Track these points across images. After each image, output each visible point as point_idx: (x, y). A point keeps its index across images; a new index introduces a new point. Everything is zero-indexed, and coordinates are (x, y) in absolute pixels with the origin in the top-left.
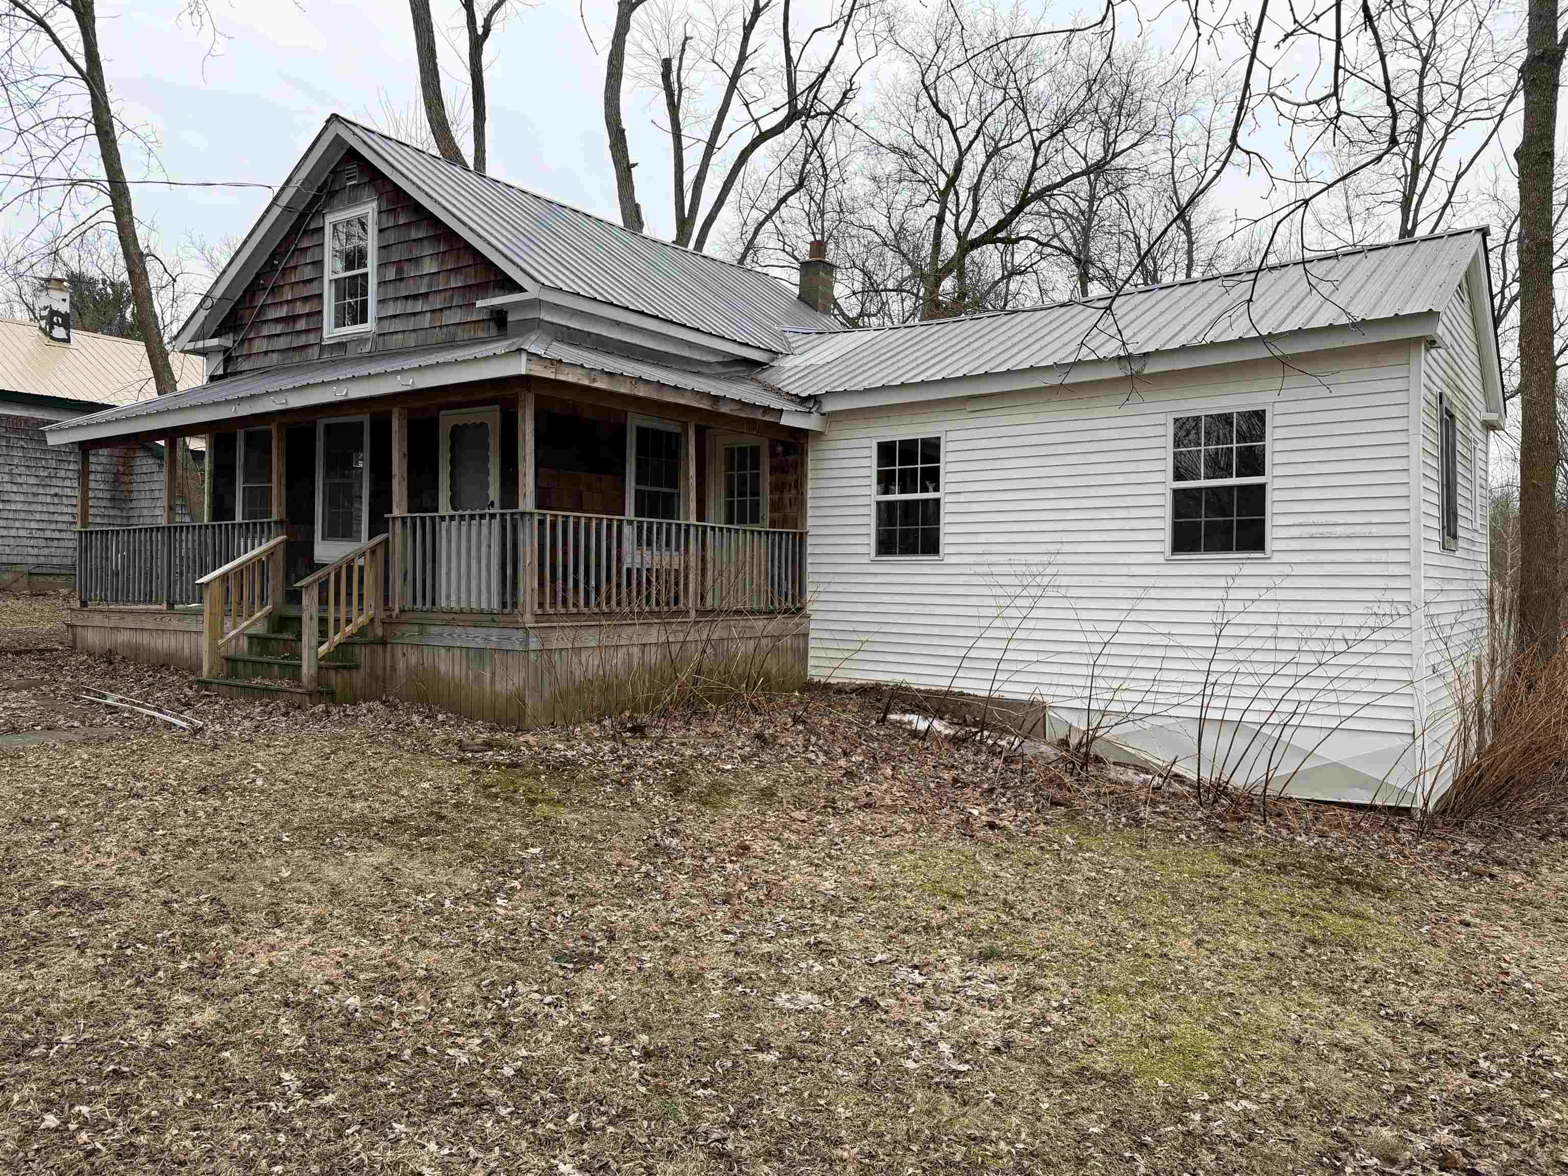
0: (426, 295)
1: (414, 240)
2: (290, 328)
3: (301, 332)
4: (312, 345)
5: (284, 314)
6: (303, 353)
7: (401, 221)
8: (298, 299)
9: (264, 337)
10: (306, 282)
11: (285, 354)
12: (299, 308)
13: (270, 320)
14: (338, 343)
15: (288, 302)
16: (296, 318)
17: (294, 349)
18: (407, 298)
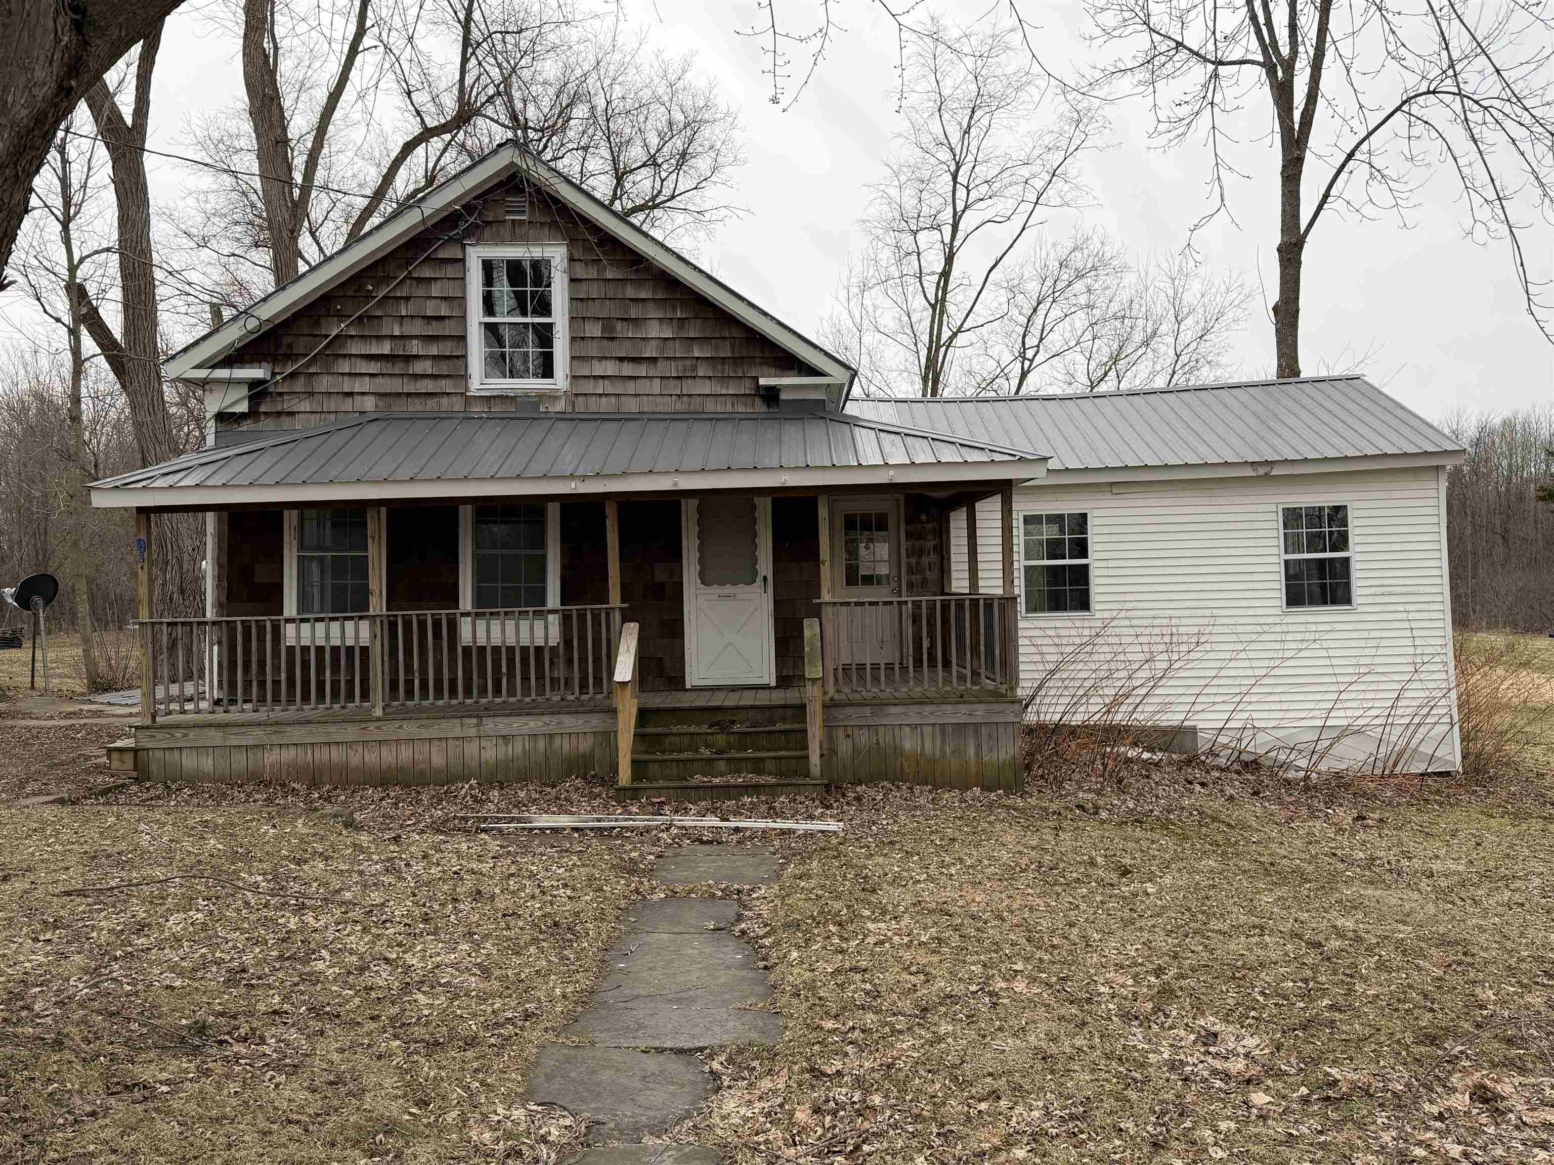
0: (653, 360)
1: (631, 300)
2: (398, 369)
3: (424, 376)
4: (448, 394)
5: (387, 351)
6: (429, 402)
7: (609, 275)
8: (416, 337)
9: (343, 374)
10: (428, 319)
11: (391, 400)
12: (415, 347)
13: (356, 356)
14: (502, 396)
15: (392, 337)
16: (409, 359)
17: (409, 395)
18: (621, 359)
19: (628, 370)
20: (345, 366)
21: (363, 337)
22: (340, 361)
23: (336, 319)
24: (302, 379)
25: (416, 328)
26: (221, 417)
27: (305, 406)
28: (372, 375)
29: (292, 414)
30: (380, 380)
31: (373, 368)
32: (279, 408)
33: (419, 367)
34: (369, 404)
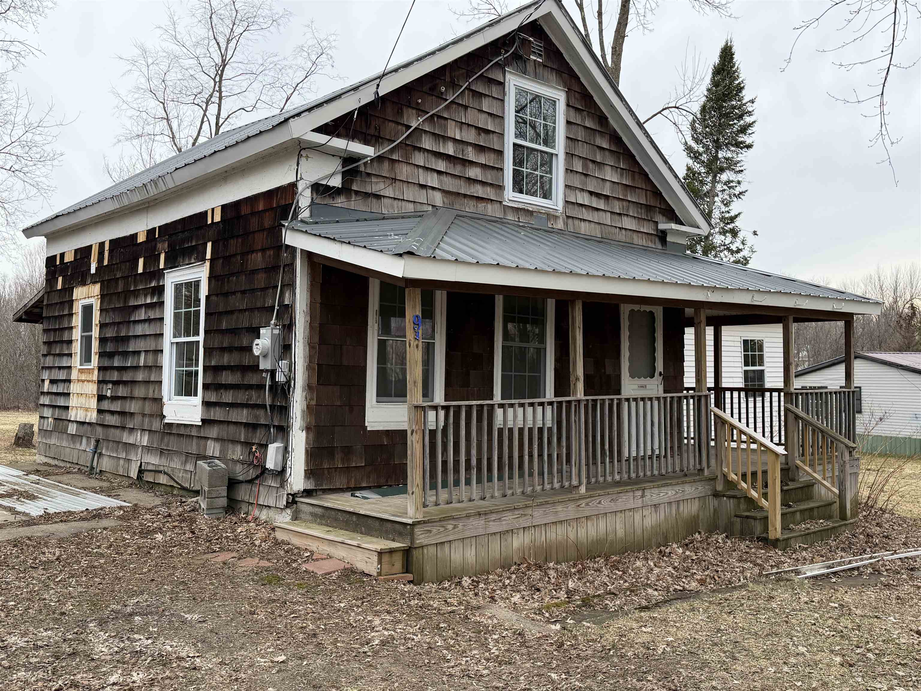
1: (598, 147)
2: (457, 170)
3: (475, 181)
4: (492, 200)
5: (451, 152)
6: (480, 205)
7: (587, 124)
8: (470, 144)
9: (418, 166)
10: (481, 130)
11: (452, 198)
12: (471, 155)
13: (428, 151)
14: (524, 209)
15: (455, 140)
16: (467, 163)
17: (465, 196)
18: (591, 193)
19: (595, 203)
20: (419, 159)
21: (434, 134)
22: (417, 153)
23: (414, 111)
24: (386, 164)
25: (470, 136)
26: (317, 188)
27: (389, 192)
28: (439, 172)
29: (378, 197)
30: (445, 178)
31: (441, 166)
32: (368, 190)
33: (474, 173)
34: (438, 198)
